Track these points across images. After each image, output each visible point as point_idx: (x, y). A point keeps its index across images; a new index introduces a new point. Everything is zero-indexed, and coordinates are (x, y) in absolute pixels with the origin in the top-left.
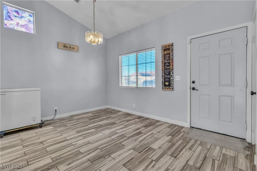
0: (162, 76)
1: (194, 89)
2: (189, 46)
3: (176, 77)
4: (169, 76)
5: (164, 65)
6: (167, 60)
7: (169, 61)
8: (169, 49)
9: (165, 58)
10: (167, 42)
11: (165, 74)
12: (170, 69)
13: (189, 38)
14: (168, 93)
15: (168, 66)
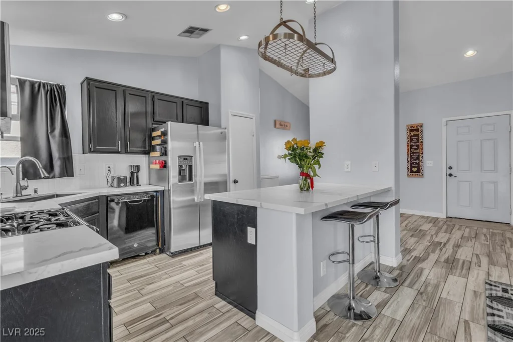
0: (407, 161)
1: (450, 175)
2: (444, 129)
3: (428, 162)
4: (417, 161)
5: (411, 148)
6: (415, 143)
7: (418, 144)
8: (417, 130)
9: (411, 140)
10: (415, 121)
11: (412, 158)
12: (419, 153)
13: (444, 120)
14: (415, 181)
15: (416, 149)
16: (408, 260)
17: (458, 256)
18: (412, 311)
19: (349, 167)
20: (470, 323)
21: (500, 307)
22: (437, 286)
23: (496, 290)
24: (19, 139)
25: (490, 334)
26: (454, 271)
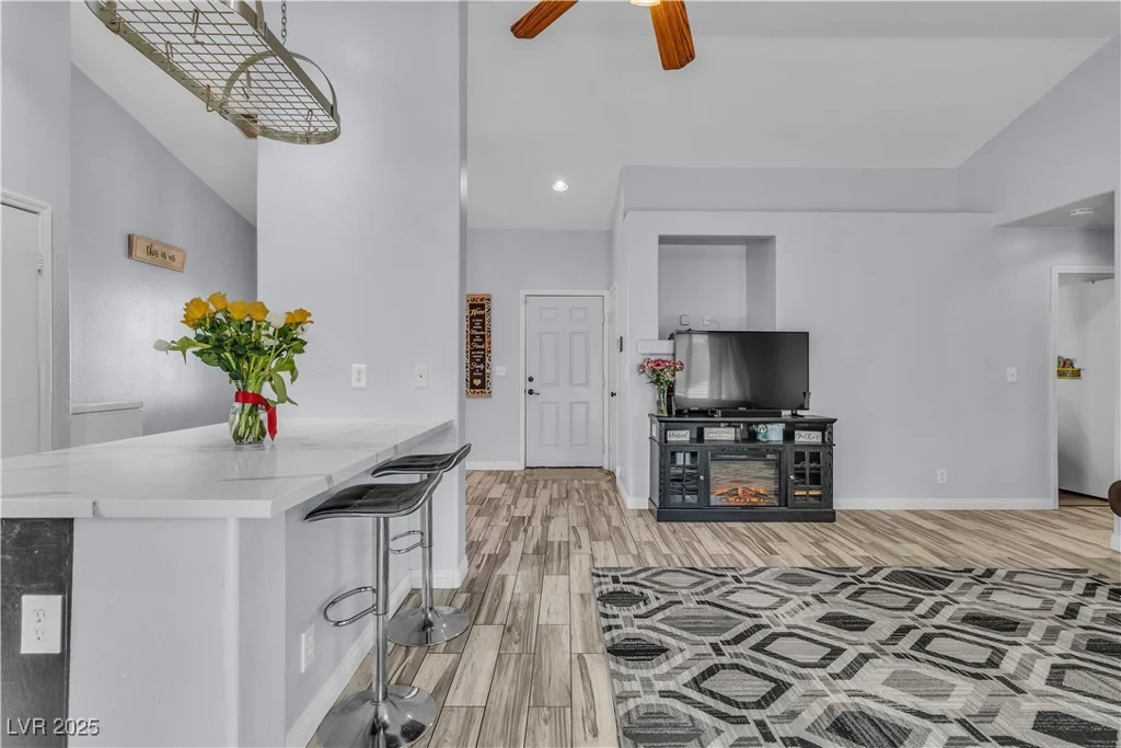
0: (464, 366)
1: (531, 392)
2: (522, 307)
3: (498, 368)
4: (481, 366)
5: (471, 341)
6: (478, 330)
7: (482, 333)
8: (482, 307)
9: (472, 325)
10: (479, 289)
11: (472, 360)
12: (484, 350)
13: (523, 292)
14: (477, 404)
15: (480, 343)
16: (478, 567)
17: (550, 539)
18: (500, 673)
19: (363, 376)
20: (585, 655)
21: (615, 610)
22: (530, 605)
23: (606, 583)
25: (613, 665)
26: (549, 566)
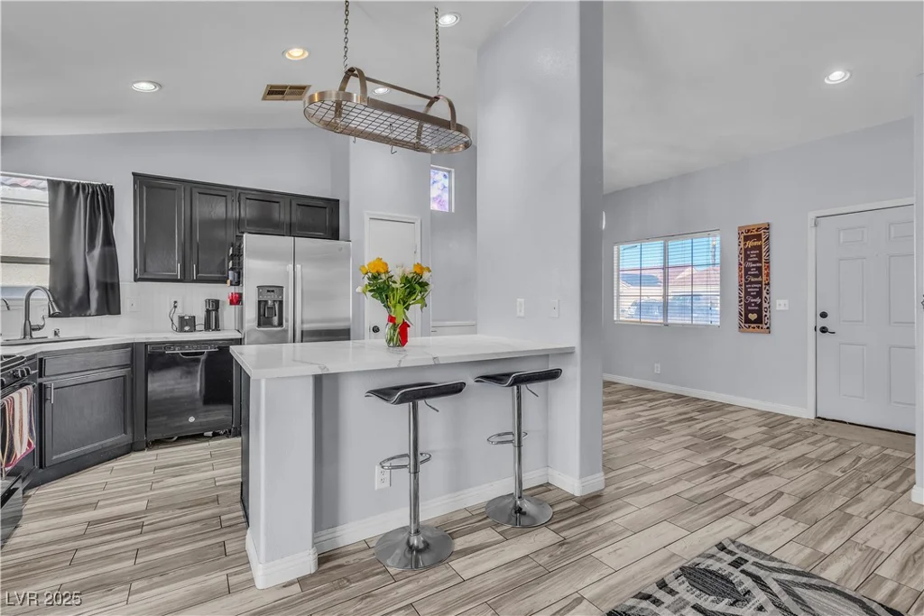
0: (738, 299)
1: (824, 330)
2: (811, 232)
3: (778, 302)
4: (758, 300)
5: (746, 274)
6: (754, 262)
7: (758, 265)
8: (759, 237)
9: (747, 257)
10: (754, 219)
11: (747, 293)
12: (760, 283)
13: (812, 215)
14: (755, 339)
15: (755, 276)
24: (48, 262)
